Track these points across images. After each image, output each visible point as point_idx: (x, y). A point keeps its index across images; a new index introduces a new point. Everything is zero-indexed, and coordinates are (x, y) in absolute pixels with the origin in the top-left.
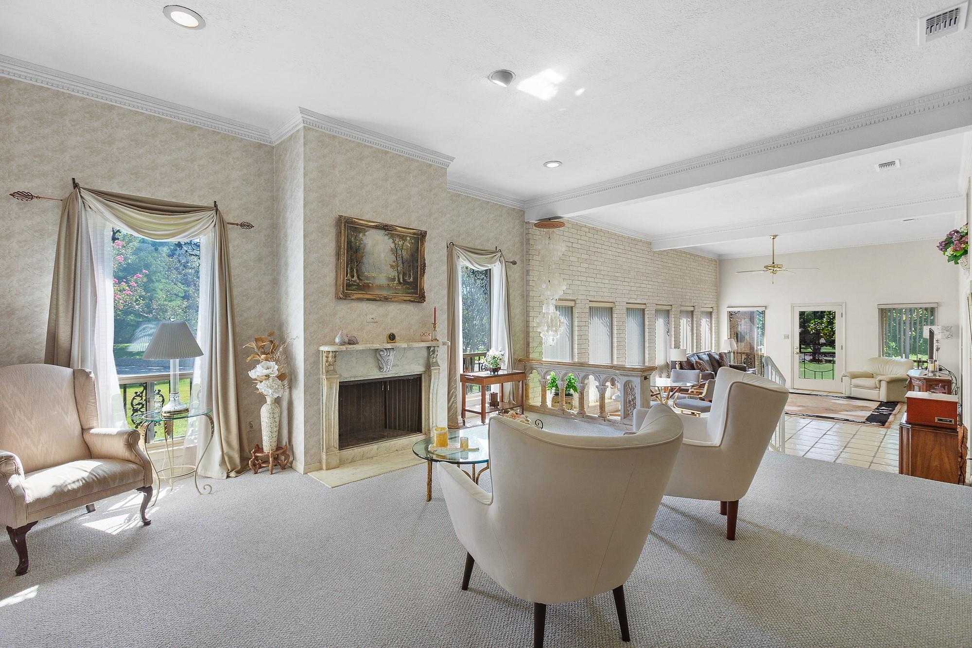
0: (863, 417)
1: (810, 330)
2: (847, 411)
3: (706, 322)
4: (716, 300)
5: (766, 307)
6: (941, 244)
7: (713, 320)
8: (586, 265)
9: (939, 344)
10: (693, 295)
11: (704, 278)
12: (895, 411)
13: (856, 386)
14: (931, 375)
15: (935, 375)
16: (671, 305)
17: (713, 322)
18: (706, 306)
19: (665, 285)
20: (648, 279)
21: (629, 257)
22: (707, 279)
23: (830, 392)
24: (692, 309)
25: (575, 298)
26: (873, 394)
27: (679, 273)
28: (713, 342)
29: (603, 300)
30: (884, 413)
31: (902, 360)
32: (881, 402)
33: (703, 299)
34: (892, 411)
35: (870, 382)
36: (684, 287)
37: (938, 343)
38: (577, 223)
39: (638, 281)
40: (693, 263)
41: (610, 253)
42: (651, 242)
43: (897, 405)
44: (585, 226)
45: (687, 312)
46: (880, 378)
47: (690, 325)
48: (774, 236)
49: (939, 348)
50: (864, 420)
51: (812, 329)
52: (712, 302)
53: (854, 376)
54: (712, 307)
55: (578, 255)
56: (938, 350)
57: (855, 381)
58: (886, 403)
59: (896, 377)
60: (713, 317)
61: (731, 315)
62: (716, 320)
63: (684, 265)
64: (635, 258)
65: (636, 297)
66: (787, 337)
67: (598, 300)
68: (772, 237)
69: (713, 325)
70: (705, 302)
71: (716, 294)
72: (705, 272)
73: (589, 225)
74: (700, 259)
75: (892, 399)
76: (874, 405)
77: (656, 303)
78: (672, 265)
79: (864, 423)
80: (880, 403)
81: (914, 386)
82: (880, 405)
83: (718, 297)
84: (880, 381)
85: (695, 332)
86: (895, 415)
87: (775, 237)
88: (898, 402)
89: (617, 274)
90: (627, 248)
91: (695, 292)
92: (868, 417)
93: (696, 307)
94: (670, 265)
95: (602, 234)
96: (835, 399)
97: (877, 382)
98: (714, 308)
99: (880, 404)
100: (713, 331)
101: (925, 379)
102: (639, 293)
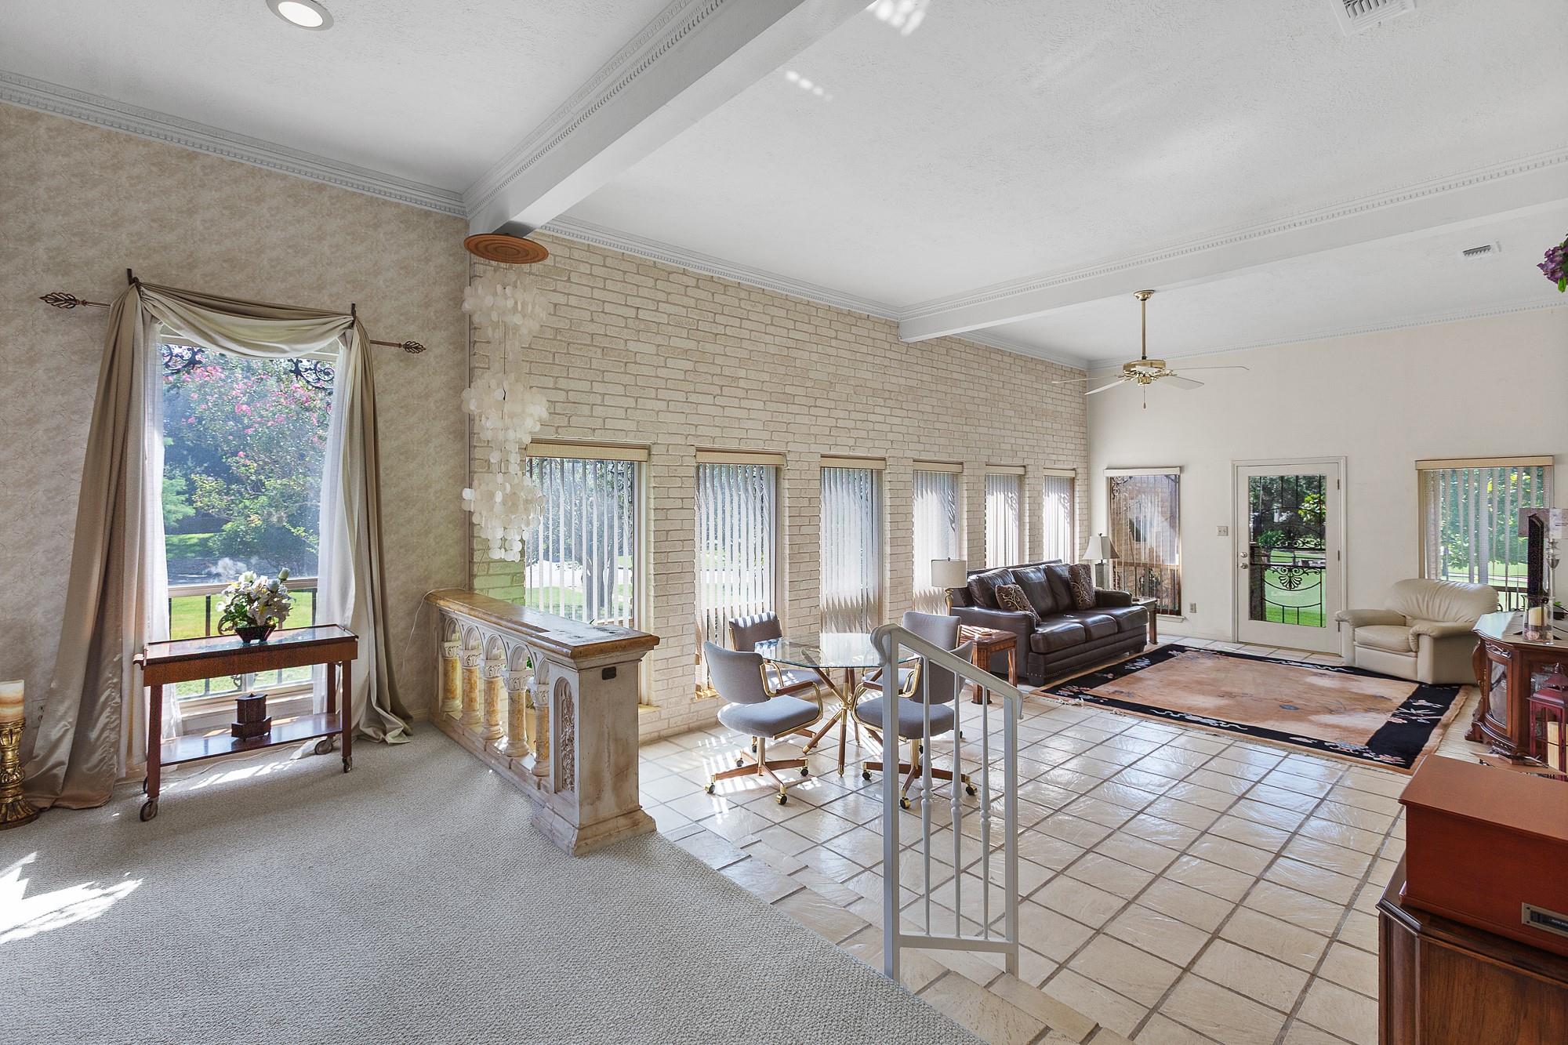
0: (1361, 732)
1: (1302, 514)
2: (1331, 712)
3: (1059, 499)
4: (1083, 454)
5: (1181, 468)
6: (1550, 255)
7: (1077, 494)
8: (689, 365)
9: (1556, 552)
10: (1019, 441)
11: (1051, 407)
12: (1448, 713)
13: (1366, 644)
14: (1531, 635)
15: (1543, 637)
16: (962, 463)
17: (1077, 500)
18: (1056, 466)
19: (941, 418)
20: (890, 403)
21: (833, 351)
22: (1062, 409)
23: (1313, 653)
24: (1021, 471)
25: (648, 442)
26: (1401, 665)
27: (982, 395)
28: (1077, 541)
29: (744, 447)
30: (1421, 720)
31: (1472, 586)
32: (1421, 683)
33: (1048, 450)
34: (1441, 712)
35: (1395, 636)
36: (996, 425)
37: (1554, 548)
38: (655, 262)
39: (859, 407)
40: (1022, 376)
41: (768, 339)
42: (898, 324)
43: (1457, 692)
44: (685, 273)
45: (1060, 480)
46: (1419, 627)
47: (1016, 506)
48: (1144, 292)
49: (1558, 560)
50: (1360, 744)
51: (1306, 514)
52: (1073, 458)
53: (1363, 621)
54: (1074, 469)
55: (659, 340)
56: (1554, 564)
57: (1363, 633)
58: (1430, 685)
59: (1453, 628)
60: (1077, 488)
61: (1113, 485)
62: (1082, 494)
63: (996, 377)
64: (848, 355)
65: (851, 442)
66: (1224, 531)
67: (728, 447)
68: (1141, 297)
69: (1077, 506)
70: (1054, 457)
71: (1083, 442)
72: (1054, 395)
73: (695, 271)
74: (1039, 367)
75: (1446, 678)
76: (1399, 693)
77: (916, 457)
78: (962, 377)
79: (1359, 754)
80: (1417, 685)
81: (1491, 661)
82: (1416, 696)
83: (1087, 450)
84: (1419, 635)
85: (1027, 520)
86: (1446, 726)
87: (1146, 295)
88: (1460, 685)
89: (789, 389)
90: (823, 331)
91: (1026, 435)
92: (1378, 732)
93: (1029, 468)
94: (955, 375)
95: (743, 295)
96: (1316, 674)
97: (1411, 638)
98: (1078, 470)
99: (1418, 689)
100: (1077, 517)
101: (1516, 646)
102: (864, 434)
